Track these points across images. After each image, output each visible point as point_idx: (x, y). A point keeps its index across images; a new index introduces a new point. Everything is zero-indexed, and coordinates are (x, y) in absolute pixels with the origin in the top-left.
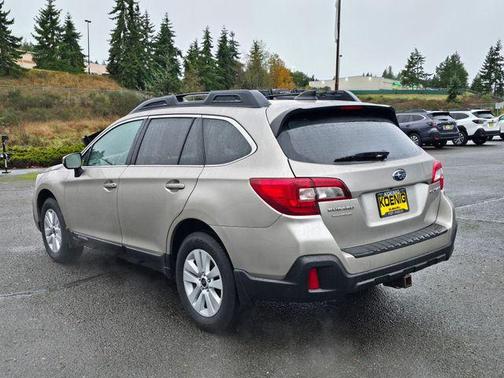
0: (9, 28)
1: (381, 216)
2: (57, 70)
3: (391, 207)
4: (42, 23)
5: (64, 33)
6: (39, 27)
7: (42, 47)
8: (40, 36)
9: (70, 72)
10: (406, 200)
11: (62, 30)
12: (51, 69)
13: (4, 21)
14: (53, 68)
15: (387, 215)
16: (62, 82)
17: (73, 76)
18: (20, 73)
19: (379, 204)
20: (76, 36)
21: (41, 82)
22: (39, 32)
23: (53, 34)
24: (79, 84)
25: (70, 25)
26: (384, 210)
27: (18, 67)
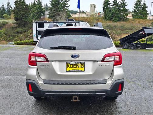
0: (126, 7)
1: (67, 71)
2: (138, 18)
3: (73, 68)
4: (136, 4)
5: (143, 7)
6: (135, 6)
7: (135, 12)
8: (135, 8)
9: (142, 19)
10: (84, 67)
11: (142, 6)
12: (136, 18)
13: (125, 5)
14: (137, 18)
15: (70, 71)
16: (139, 22)
17: (143, 20)
18: (127, 20)
19: (67, 66)
20: (146, 7)
21: (132, 23)
22: (135, 7)
23: (139, 7)
24: (144, 23)
25: (145, 4)
26: (68, 69)
27: (127, 18)
